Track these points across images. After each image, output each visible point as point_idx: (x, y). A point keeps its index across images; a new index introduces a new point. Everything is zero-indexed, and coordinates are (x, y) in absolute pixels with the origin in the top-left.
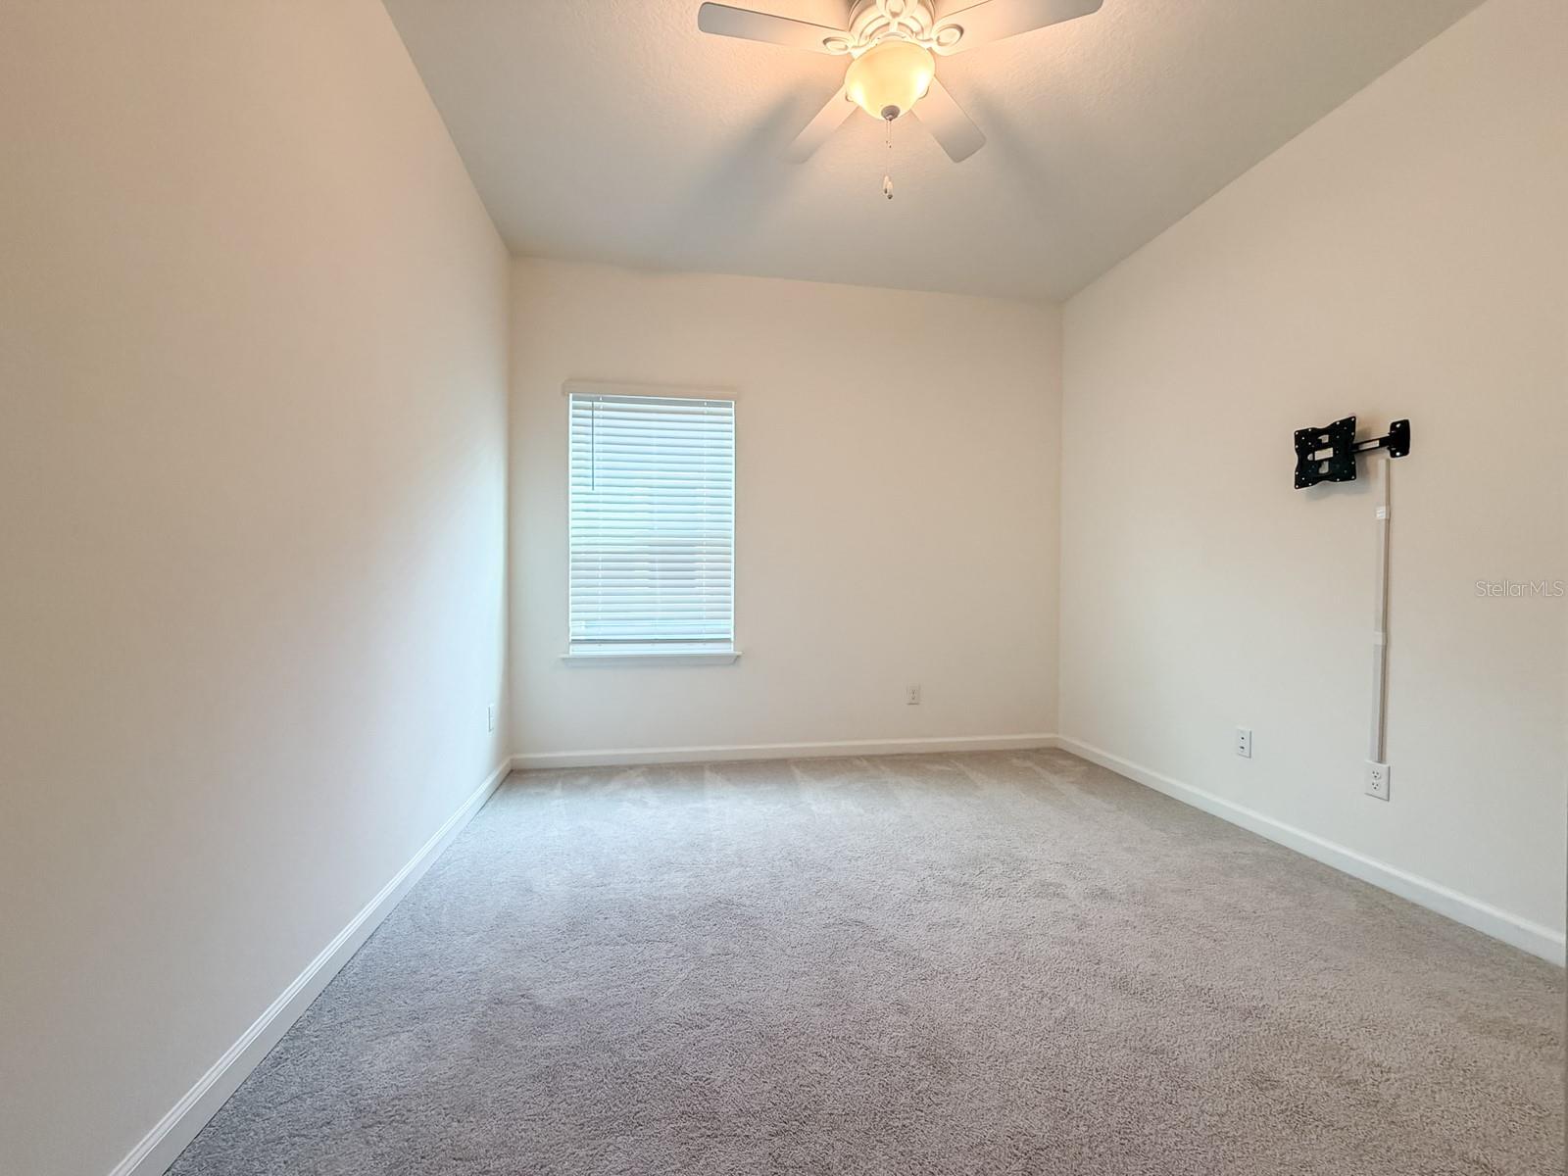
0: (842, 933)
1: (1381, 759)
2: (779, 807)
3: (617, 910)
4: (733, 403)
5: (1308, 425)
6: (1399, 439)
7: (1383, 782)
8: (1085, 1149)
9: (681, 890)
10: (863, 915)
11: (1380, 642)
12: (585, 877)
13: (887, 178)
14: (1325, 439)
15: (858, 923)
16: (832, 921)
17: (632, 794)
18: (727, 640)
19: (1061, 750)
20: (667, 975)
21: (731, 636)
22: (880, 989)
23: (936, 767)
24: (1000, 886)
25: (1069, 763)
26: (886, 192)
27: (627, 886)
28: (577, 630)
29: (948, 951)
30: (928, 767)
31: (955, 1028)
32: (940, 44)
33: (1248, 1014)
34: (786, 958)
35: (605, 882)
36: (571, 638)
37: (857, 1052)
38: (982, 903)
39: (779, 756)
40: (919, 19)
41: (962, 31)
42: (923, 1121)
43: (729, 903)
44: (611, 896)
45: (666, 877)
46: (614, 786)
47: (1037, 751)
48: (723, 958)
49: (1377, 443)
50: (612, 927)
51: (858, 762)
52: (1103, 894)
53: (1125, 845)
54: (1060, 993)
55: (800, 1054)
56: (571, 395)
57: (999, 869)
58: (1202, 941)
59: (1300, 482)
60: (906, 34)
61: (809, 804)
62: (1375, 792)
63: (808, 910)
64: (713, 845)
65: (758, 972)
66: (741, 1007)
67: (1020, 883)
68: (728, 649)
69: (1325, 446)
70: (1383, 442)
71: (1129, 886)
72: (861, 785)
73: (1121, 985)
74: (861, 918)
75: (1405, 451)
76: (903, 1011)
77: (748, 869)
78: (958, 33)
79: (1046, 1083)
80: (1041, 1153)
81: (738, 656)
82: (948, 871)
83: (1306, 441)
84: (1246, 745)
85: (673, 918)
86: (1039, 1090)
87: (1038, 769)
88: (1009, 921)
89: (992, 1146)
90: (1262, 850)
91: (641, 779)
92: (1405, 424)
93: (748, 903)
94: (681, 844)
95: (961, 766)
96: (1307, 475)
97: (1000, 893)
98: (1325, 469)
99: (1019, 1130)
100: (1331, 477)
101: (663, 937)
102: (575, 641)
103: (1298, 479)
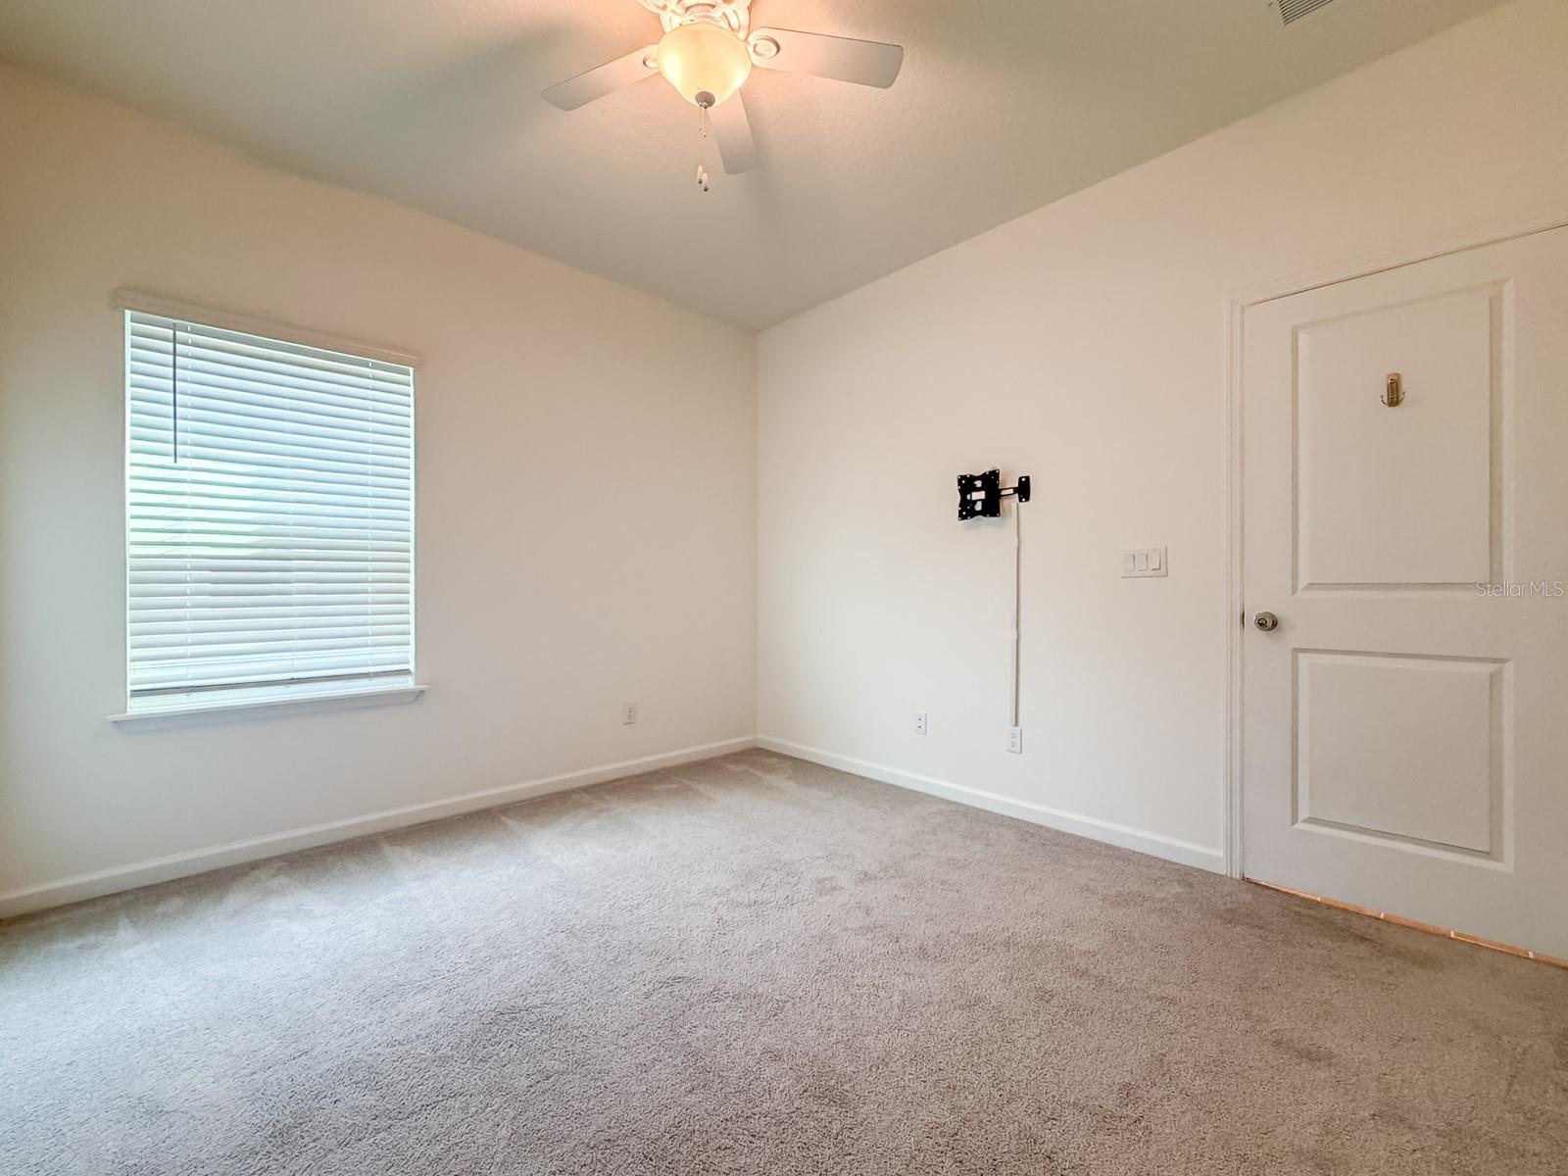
0: (668, 997)
1: (1017, 723)
2: (513, 869)
3: (347, 1082)
4: (411, 370)
5: (968, 473)
6: (1023, 490)
7: (1018, 741)
8: (982, 1115)
9: (435, 1018)
10: (678, 969)
11: (1015, 638)
12: (263, 1053)
13: (700, 167)
14: (978, 484)
15: (678, 979)
16: (650, 987)
17: (274, 905)
18: (406, 672)
19: (761, 749)
20: (481, 1141)
21: (411, 667)
22: (741, 1043)
23: (662, 787)
24: (787, 894)
25: (775, 760)
26: (700, 182)
27: (346, 1041)
28: (139, 675)
29: (779, 977)
30: (656, 788)
31: (829, 1053)
32: (755, 51)
33: (1007, 944)
34: (623, 1051)
35: (305, 1047)
36: (130, 688)
37: (758, 1125)
38: (780, 917)
39: (483, 806)
40: (739, 15)
41: (778, 49)
42: (856, 1164)
43: (513, 1010)
44: (326, 1066)
45: (401, 1006)
46: (235, 900)
47: (743, 753)
48: (546, 1085)
49: (1011, 491)
50: (356, 1110)
51: (575, 797)
52: (866, 877)
53: (858, 827)
54: (887, 980)
55: (703, 1157)
56: (128, 313)
57: (775, 878)
58: (950, 895)
59: (962, 517)
60: (724, 25)
61: (548, 857)
62: (1013, 749)
63: (616, 984)
64: (449, 942)
65: (600, 1083)
66: (603, 1136)
67: (799, 886)
68: (408, 683)
69: (978, 490)
70: (1016, 490)
71: (880, 863)
72: (595, 822)
73: (923, 953)
74: (680, 973)
75: (1027, 499)
76: (776, 1057)
77: (514, 959)
78: (775, 49)
79: (924, 1070)
80: (957, 1137)
81: (422, 692)
82: (733, 894)
83: (966, 484)
84: (922, 724)
85: (444, 1060)
86: (923, 1079)
87: (752, 770)
88: (812, 926)
89: (922, 1154)
90: (944, 808)
91: (282, 880)
92: (1027, 478)
93: (538, 1002)
94: (401, 954)
95: (685, 781)
96: (967, 511)
97: (789, 901)
98: (978, 507)
99: (930, 1126)
100: (983, 513)
101: (447, 1092)
102: (137, 693)
103: (960, 512)
